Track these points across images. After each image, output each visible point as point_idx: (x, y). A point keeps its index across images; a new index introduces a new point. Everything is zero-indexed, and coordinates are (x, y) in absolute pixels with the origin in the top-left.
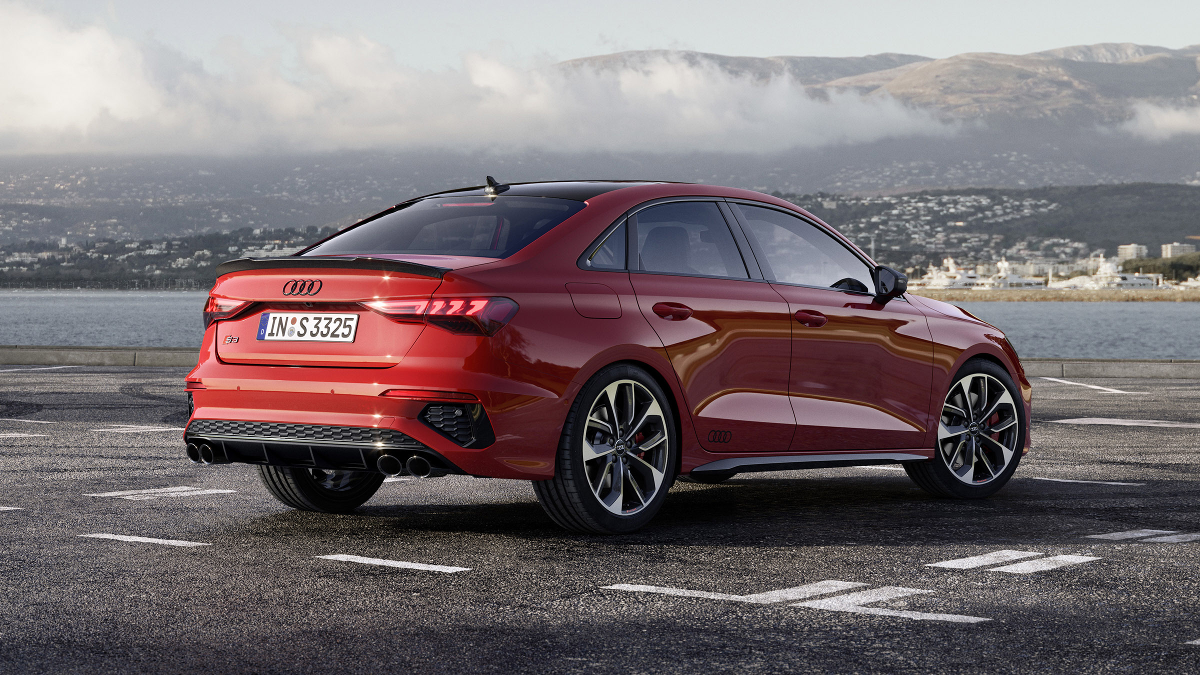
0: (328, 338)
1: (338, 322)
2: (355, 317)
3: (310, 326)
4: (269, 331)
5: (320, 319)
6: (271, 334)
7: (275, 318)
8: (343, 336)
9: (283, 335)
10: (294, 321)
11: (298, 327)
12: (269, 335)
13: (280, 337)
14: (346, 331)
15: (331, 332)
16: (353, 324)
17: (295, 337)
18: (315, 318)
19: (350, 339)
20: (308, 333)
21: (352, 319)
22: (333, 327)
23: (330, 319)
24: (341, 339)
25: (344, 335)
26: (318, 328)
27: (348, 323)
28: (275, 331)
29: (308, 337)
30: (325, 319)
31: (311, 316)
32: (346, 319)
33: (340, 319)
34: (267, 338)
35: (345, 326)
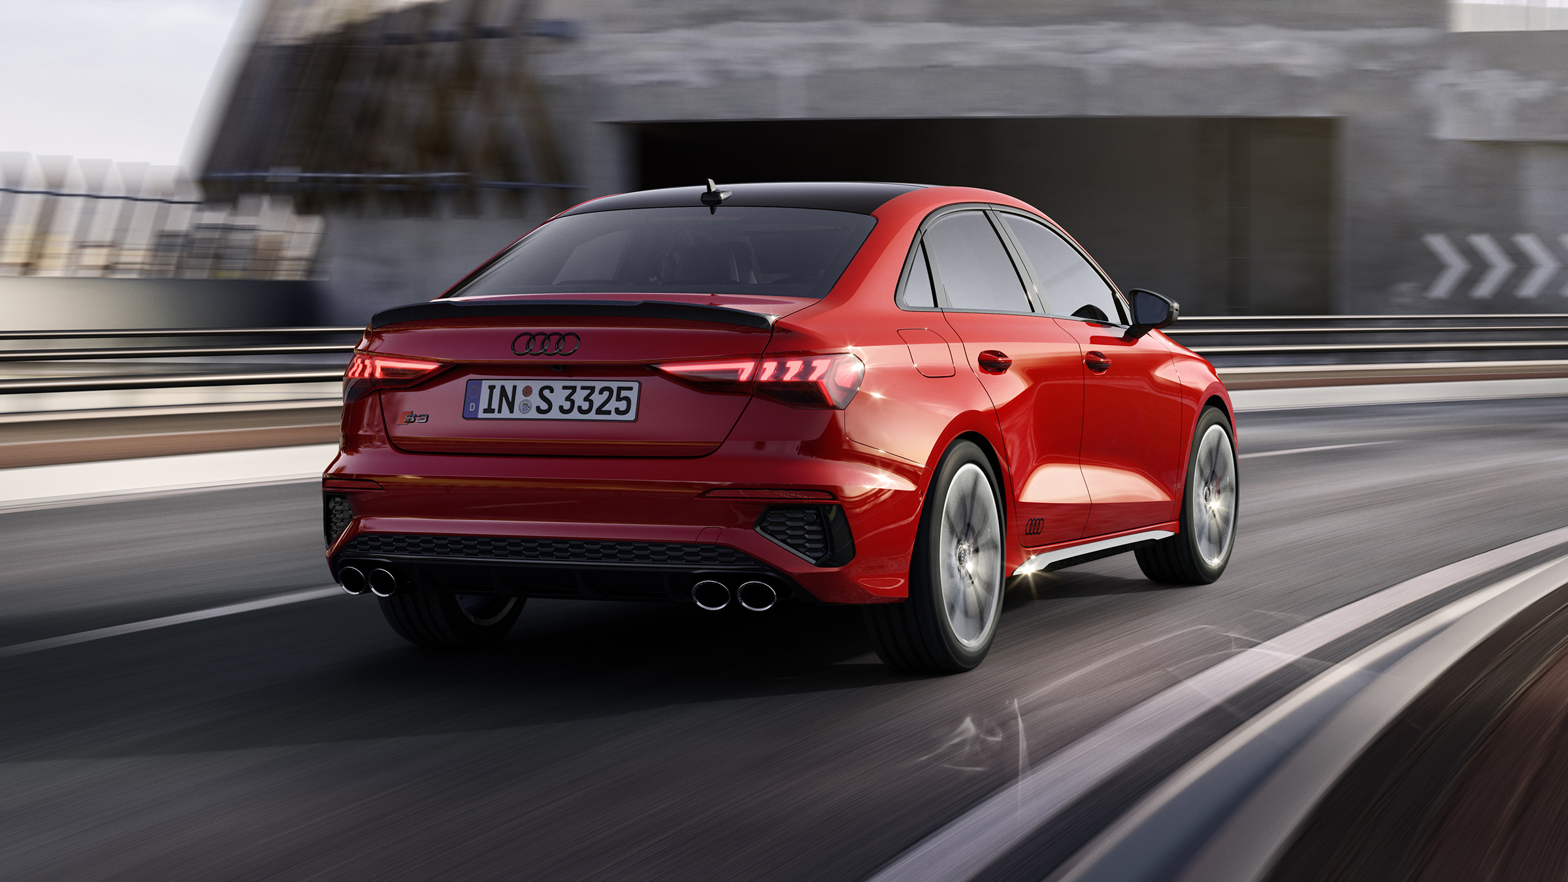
0: (592, 415)
1: (606, 394)
2: (635, 385)
3: (558, 397)
4: (483, 404)
5: (574, 389)
6: (489, 410)
7: (492, 388)
8: (616, 413)
9: (512, 411)
10: (527, 391)
11: (535, 400)
12: (485, 411)
13: (505, 413)
14: (622, 405)
15: (595, 407)
16: (633, 395)
17: (533, 414)
18: (565, 388)
19: (631, 416)
20: (555, 408)
21: (631, 389)
22: (598, 400)
23: (592, 389)
24: (614, 416)
25: (618, 411)
26: (573, 402)
27: (624, 394)
28: (495, 405)
29: (555, 414)
30: (583, 388)
31: (557, 385)
32: (620, 389)
33: (610, 390)
34: (481, 415)
35: (619, 399)
